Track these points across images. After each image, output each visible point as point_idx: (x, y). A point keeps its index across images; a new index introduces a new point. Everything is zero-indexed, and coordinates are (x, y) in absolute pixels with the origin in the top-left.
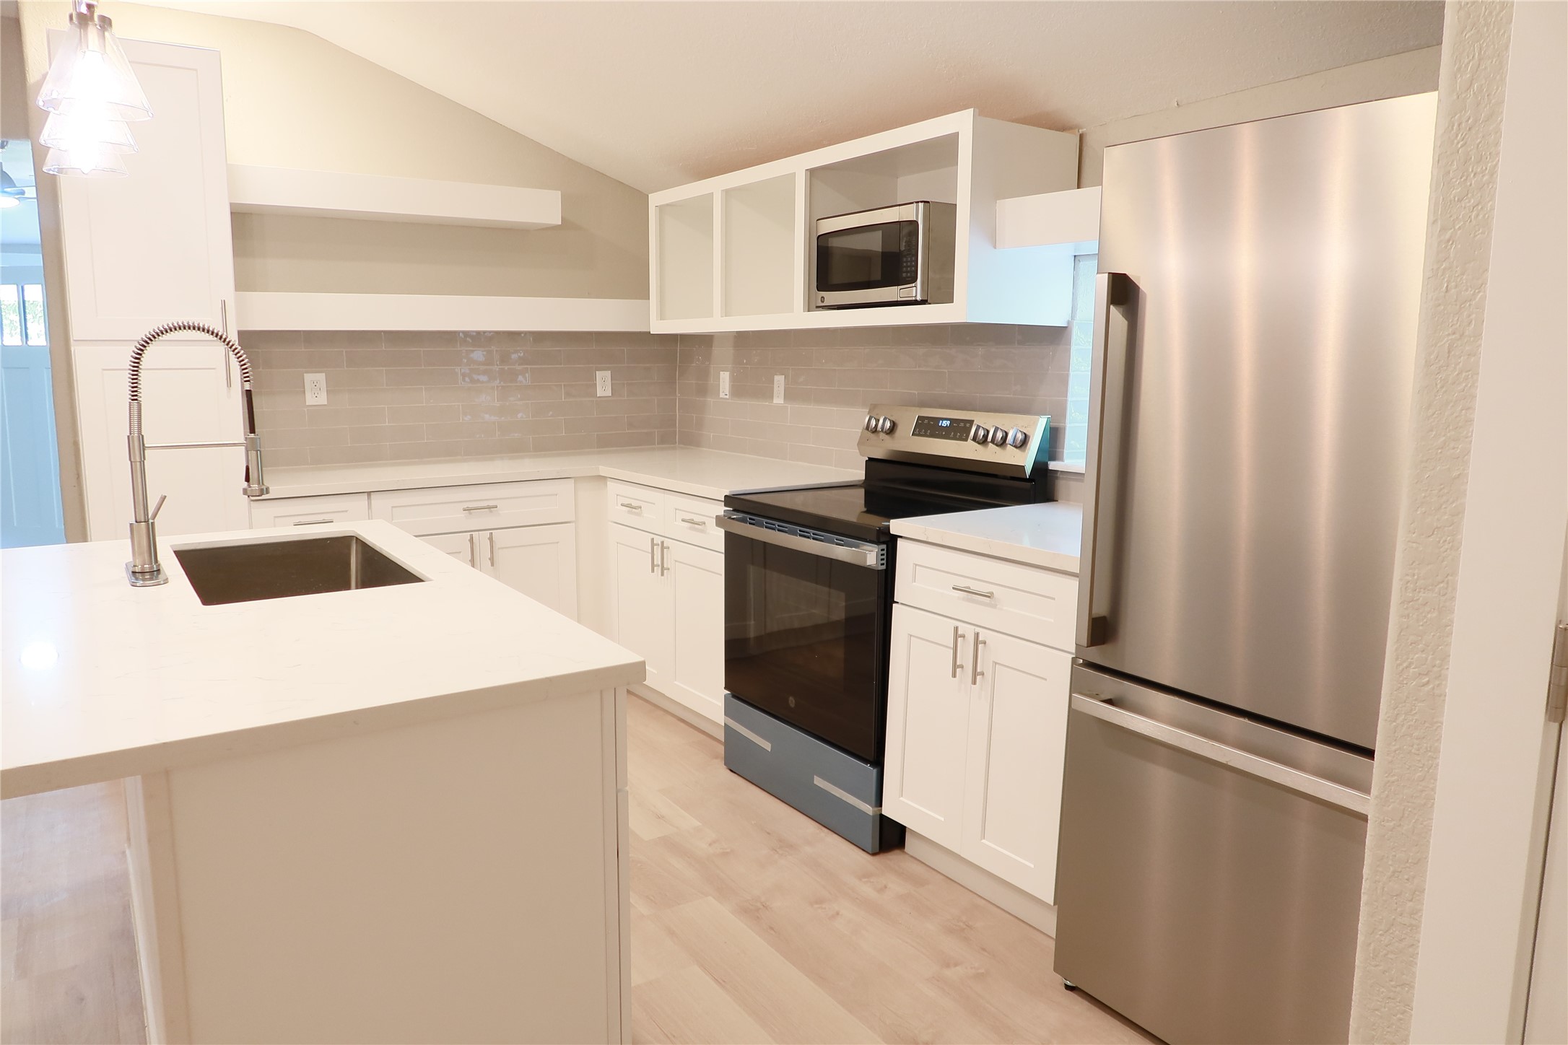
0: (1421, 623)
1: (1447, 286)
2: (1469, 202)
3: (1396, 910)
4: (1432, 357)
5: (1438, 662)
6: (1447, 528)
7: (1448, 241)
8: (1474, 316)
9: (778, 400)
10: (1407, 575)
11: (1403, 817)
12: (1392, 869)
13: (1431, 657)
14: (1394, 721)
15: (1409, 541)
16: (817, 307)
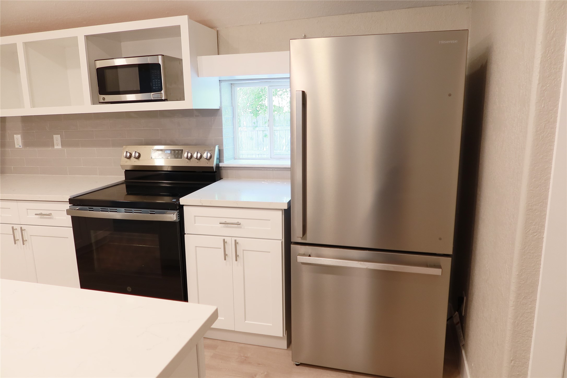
0: (534, 216)
1: (544, 106)
2: (552, 78)
3: (525, 309)
4: (538, 129)
5: (540, 228)
6: (543, 185)
7: (544, 90)
8: (553, 116)
9: (58, 146)
10: (529, 201)
11: (527, 279)
12: (523, 296)
13: (537, 226)
14: (524, 249)
15: (530, 190)
16: (100, 103)
